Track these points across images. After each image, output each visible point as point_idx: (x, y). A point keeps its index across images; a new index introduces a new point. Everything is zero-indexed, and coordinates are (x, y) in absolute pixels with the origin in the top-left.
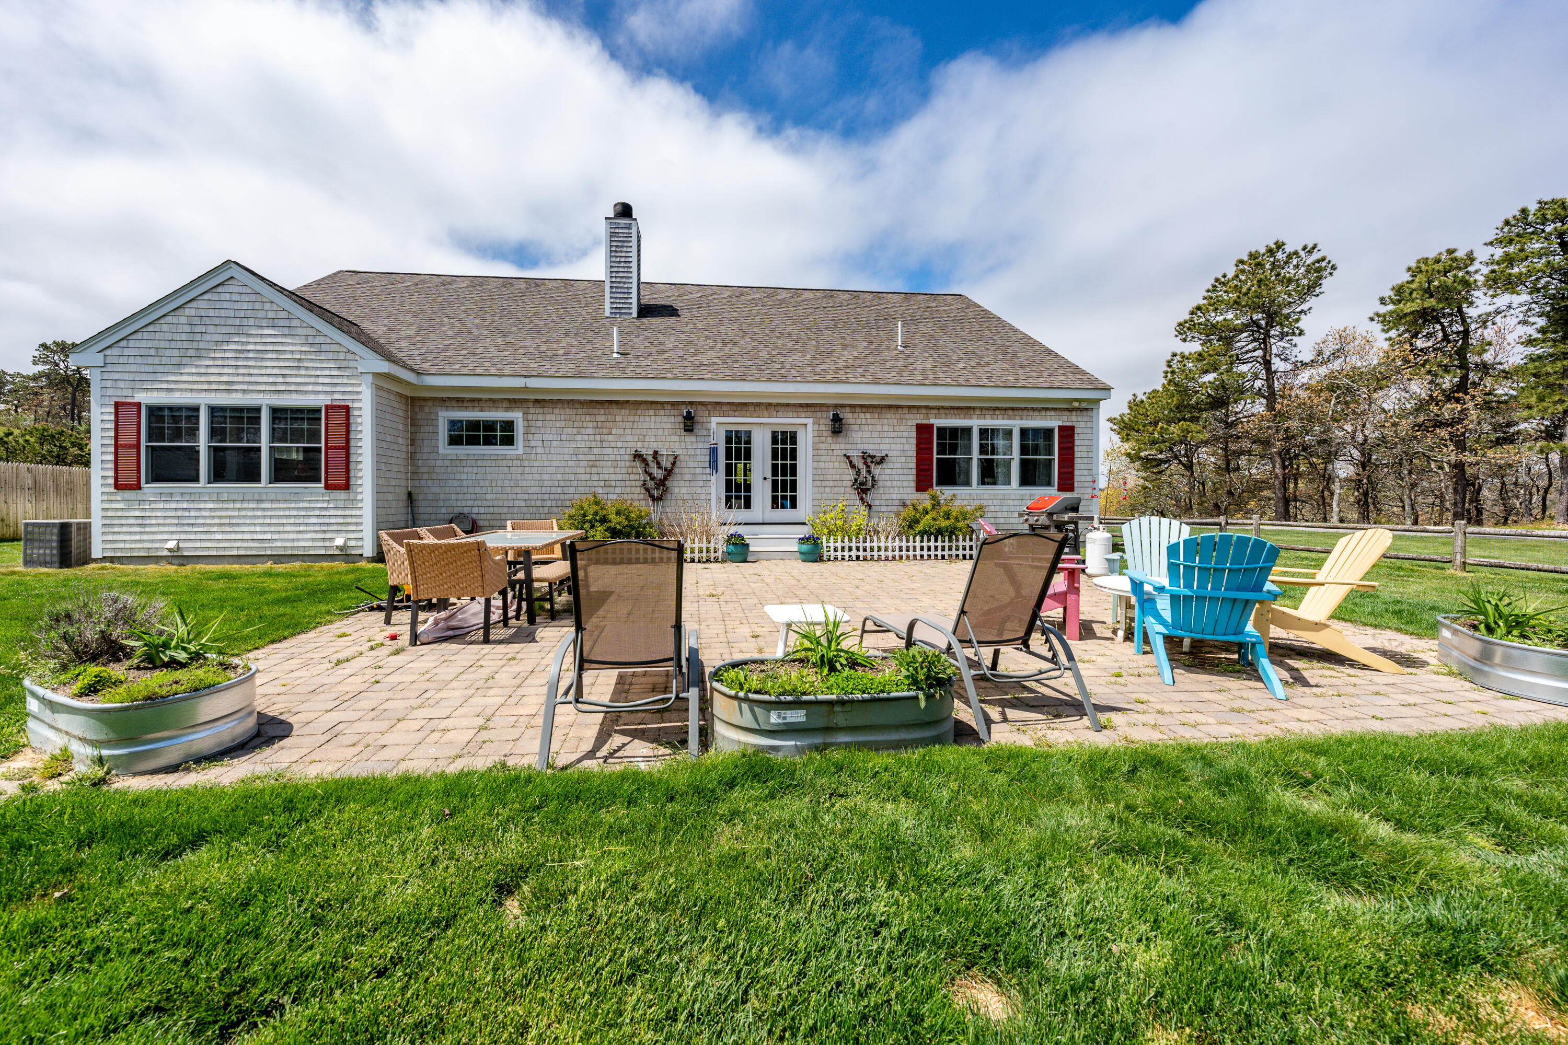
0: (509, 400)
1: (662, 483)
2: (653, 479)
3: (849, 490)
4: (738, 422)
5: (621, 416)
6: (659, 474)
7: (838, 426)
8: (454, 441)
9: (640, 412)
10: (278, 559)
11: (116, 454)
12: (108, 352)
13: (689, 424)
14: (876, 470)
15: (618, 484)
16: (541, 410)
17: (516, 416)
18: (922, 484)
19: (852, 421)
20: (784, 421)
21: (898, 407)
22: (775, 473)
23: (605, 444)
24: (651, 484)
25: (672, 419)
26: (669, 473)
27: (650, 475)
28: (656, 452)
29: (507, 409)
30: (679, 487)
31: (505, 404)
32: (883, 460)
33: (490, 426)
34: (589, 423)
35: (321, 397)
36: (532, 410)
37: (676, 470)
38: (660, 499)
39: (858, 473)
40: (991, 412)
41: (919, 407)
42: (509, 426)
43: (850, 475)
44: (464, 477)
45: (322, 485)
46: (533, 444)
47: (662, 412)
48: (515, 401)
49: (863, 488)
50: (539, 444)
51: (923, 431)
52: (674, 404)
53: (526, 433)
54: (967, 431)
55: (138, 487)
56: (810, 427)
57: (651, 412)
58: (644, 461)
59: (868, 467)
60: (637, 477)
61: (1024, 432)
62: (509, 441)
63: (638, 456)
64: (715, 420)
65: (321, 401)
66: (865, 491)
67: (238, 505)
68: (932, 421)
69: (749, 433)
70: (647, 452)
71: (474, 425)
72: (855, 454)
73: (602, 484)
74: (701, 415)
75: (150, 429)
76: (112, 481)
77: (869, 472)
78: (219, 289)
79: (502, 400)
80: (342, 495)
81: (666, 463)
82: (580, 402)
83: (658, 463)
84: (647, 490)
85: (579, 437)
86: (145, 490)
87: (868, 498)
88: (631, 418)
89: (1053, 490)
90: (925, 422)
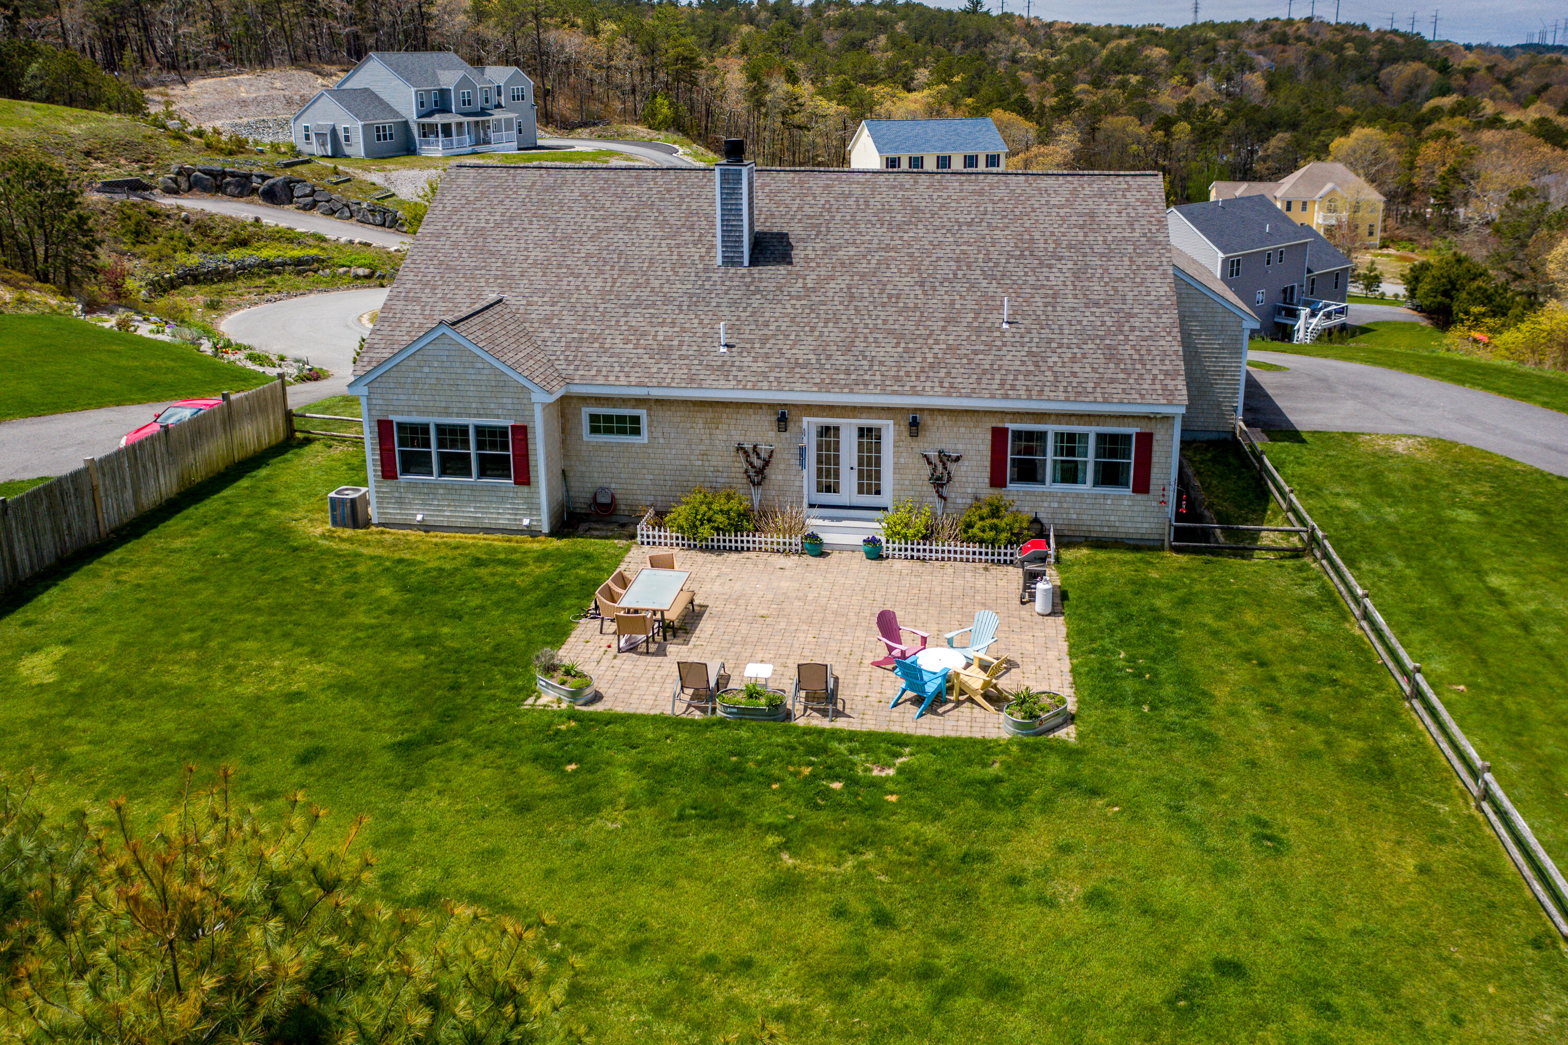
0: (635, 400)
1: (761, 471)
2: (753, 467)
3: (927, 483)
4: (828, 420)
5: (726, 415)
6: (758, 463)
7: (915, 428)
8: (594, 430)
9: (741, 412)
10: (488, 530)
11: (381, 455)
12: (370, 385)
13: (784, 422)
14: (952, 467)
15: (725, 469)
16: (660, 409)
17: (642, 413)
18: (997, 480)
19: (930, 422)
20: (869, 421)
21: (975, 412)
22: (860, 463)
23: (713, 437)
24: (751, 473)
25: (769, 418)
26: (767, 463)
27: (751, 464)
28: (755, 447)
29: (634, 407)
30: (775, 475)
31: (632, 404)
32: (958, 459)
33: (621, 419)
34: (699, 418)
35: (507, 419)
36: (653, 410)
37: (773, 460)
38: (759, 484)
39: (935, 469)
40: (1067, 418)
41: (994, 415)
42: (636, 420)
43: (927, 471)
44: (603, 459)
45: (513, 480)
46: (655, 435)
47: (760, 416)
48: (639, 402)
49: (939, 482)
50: (661, 435)
51: (999, 435)
52: (770, 406)
53: (649, 426)
54: (1042, 436)
55: (396, 477)
56: (892, 427)
57: (751, 412)
58: (746, 452)
59: (944, 464)
60: (740, 465)
61: (1101, 437)
62: (636, 431)
63: (740, 448)
64: (805, 420)
65: (509, 423)
66: (942, 485)
67: (458, 492)
68: (1007, 425)
69: (837, 430)
70: (748, 446)
71: (608, 418)
72: (933, 454)
73: (712, 469)
74: (792, 415)
75: (400, 438)
76: (382, 473)
77: (946, 468)
78: (435, 342)
79: (630, 400)
80: (525, 489)
81: (763, 455)
82: (692, 402)
83: (758, 454)
84: (749, 477)
85: (692, 430)
86: (399, 479)
88: (735, 417)
89: (1128, 491)
90: (1000, 425)
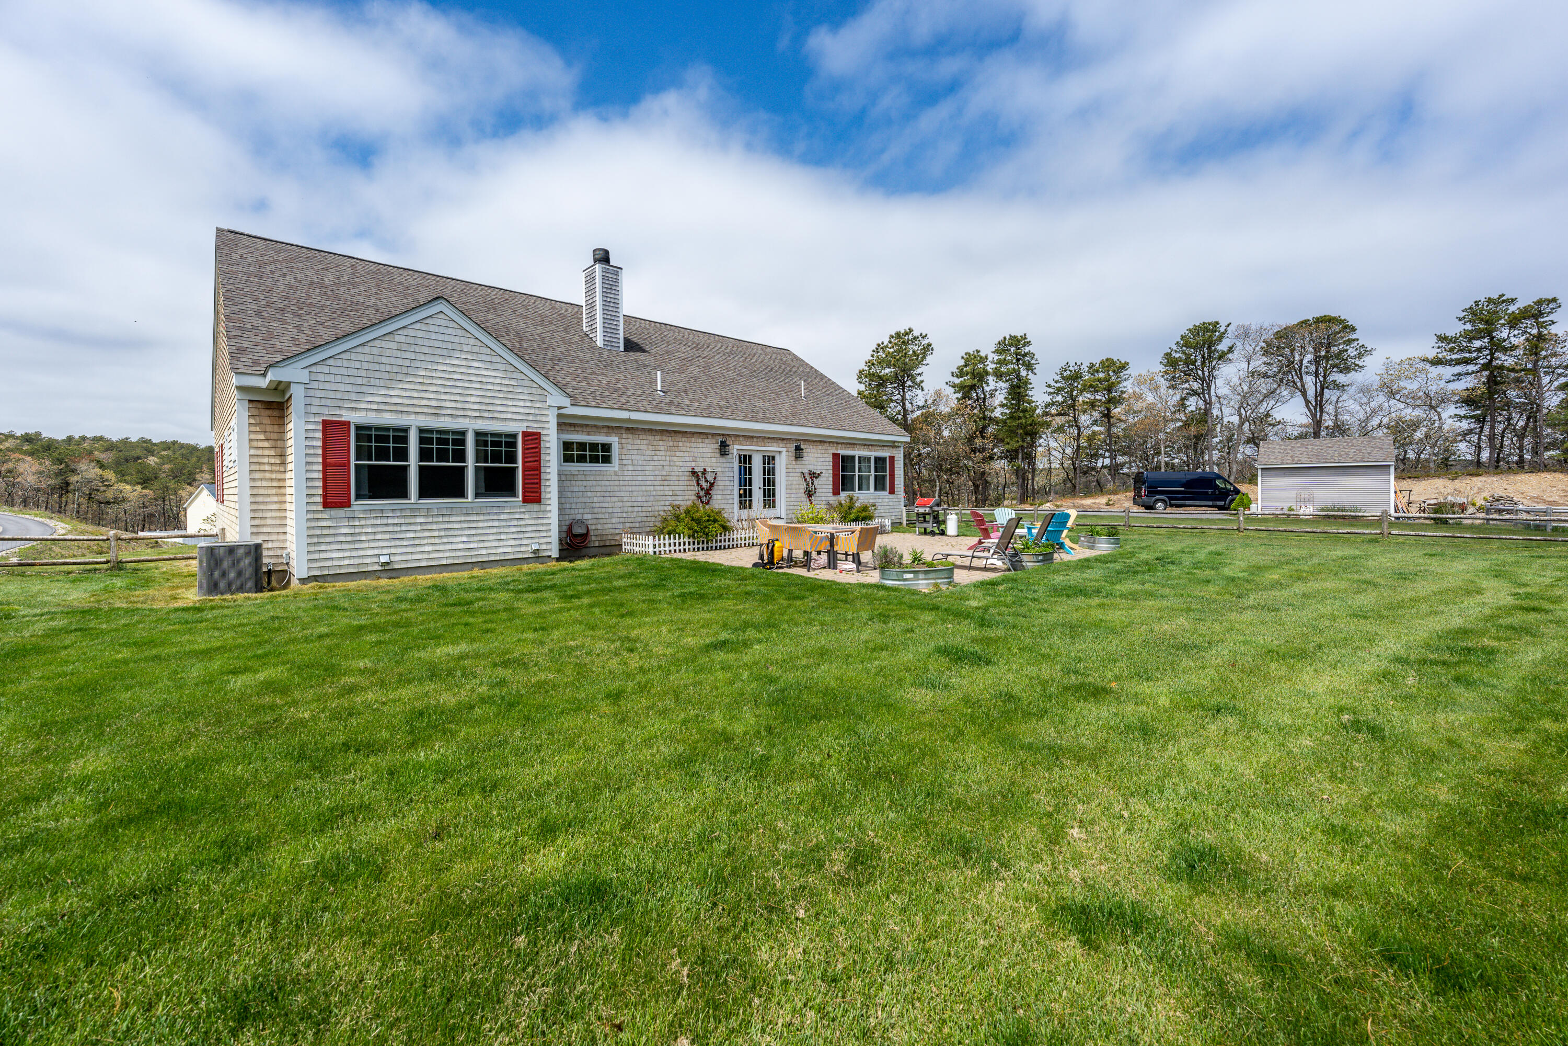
0: (608, 427)
1: (708, 492)
2: (702, 489)
3: (802, 495)
4: (746, 448)
5: (682, 442)
6: (705, 485)
7: (798, 453)
8: (566, 459)
9: (693, 440)
10: (483, 564)
11: (324, 472)
12: (313, 369)
13: (724, 449)
14: (816, 482)
15: (681, 493)
16: (630, 436)
17: (613, 440)
18: (836, 493)
19: (804, 450)
20: (771, 448)
21: (824, 442)
22: (764, 485)
23: (672, 464)
24: (701, 493)
25: (712, 446)
26: (712, 485)
27: (701, 486)
28: (705, 470)
29: (607, 434)
30: (717, 495)
31: (605, 430)
32: (818, 476)
33: (594, 446)
34: (662, 444)
35: (520, 424)
36: (624, 436)
37: (715, 483)
38: (708, 501)
39: (808, 485)
40: (863, 447)
41: (833, 443)
42: (607, 448)
43: (803, 486)
44: (576, 489)
45: (520, 498)
46: (625, 462)
47: (707, 441)
48: (613, 427)
49: (810, 494)
50: (630, 462)
51: (835, 458)
52: (713, 435)
53: (620, 454)
54: (853, 457)
55: (348, 505)
56: (784, 454)
57: (700, 440)
58: (697, 476)
59: (812, 480)
60: (692, 488)
61: (876, 458)
62: (607, 460)
63: (694, 473)
64: (734, 447)
65: (518, 428)
67: (446, 519)
68: (839, 452)
69: (750, 457)
70: (699, 470)
71: (582, 446)
72: (806, 471)
73: (671, 493)
74: (728, 444)
75: (358, 448)
76: (319, 499)
77: (812, 483)
78: (428, 321)
79: (604, 427)
80: (535, 507)
81: (710, 479)
82: (656, 431)
83: (705, 478)
84: (699, 497)
85: (656, 458)
86: (353, 508)
87: (813, 499)
88: (688, 444)
89: (886, 493)
90: (836, 452)
